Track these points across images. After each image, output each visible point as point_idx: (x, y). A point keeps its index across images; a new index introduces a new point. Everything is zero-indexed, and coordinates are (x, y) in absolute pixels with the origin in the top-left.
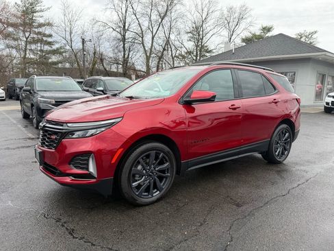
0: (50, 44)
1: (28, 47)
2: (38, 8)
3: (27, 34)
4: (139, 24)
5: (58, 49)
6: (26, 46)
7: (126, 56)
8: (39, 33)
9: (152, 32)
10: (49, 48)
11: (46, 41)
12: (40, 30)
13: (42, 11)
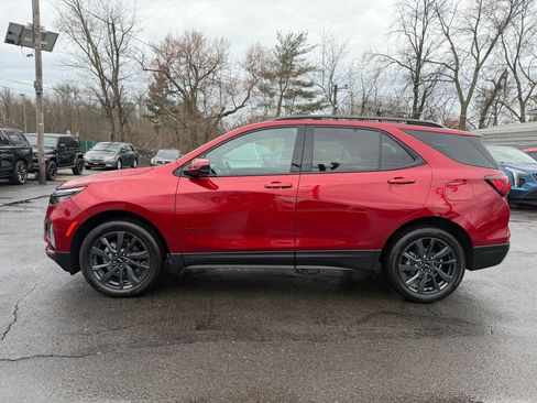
0: (310, 95)
1: (283, 103)
2: (300, 49)
3: (283, 86)
4: (453, 48)
5: (319, 103)
6: (280, 103)
7: (418, 105)
8: (299, 83)
9: (477, 59)
10: (309, 102)
11: (306, 92)
12: (299, 78)
13: (304, 52)
